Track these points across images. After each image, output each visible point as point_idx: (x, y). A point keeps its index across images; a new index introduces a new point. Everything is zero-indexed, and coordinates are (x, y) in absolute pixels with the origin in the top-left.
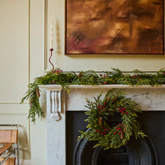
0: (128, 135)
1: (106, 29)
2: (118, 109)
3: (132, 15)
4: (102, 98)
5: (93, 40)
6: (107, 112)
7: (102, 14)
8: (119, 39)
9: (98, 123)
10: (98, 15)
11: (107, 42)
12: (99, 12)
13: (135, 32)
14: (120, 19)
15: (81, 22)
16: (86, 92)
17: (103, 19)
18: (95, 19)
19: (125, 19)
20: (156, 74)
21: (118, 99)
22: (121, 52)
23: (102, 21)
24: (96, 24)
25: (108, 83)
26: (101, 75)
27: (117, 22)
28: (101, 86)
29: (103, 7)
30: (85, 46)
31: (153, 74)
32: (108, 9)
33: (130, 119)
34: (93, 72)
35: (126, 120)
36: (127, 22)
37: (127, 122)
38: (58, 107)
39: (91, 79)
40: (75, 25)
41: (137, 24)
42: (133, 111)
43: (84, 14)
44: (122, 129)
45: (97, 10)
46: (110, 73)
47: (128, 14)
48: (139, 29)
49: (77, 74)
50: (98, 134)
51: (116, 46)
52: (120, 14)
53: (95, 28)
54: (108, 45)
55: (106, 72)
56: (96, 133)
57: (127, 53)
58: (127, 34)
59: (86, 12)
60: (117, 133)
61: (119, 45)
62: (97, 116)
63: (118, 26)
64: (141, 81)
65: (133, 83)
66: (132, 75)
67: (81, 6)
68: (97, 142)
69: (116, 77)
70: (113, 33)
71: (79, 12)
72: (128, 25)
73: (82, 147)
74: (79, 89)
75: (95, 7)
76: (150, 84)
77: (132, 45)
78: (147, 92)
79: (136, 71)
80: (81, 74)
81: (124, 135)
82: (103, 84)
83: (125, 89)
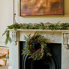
38: (15, 39)
55: (37, 24)
78: (53, 34)
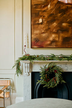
0: (58, 82)
1: (48, 37)
2: (53, 71)
3: (59, 31)
4: (47, 66)
5: (42, 42)
6: (49, 72)
7: (47, 31)
8: (54, 41)
9: (45, 77)
10: (45, 31)
11: (49, 43)
12: (45, 30)
13: (60, 38)
14: (54, 33)
15: (37, 34)
16: (40, 64)
17: (47, 33)
18: (43, 33)
19: (57, 33)
20: (70, 56)
21: (54, 67)
22: (55, 47)
23: (47, 34)
24: (44, 35)
25: (49, 60)
26: (46, 57)
27: (53, 34)
28: (47, 61)
29: (47, 28)
30: (39, 44)
31: (68, 56)
32: (49, 28)
33: (59, 75)
34: (43, 55)
35: (57, 75)
36: (57, 34)
37: (57, 77)
39: (42, 58)
40: (35, 35)
41: (61, 35)
42: (60, 72)
43: (39, 31)
44: (55, 79)
45: (45, 29)
46: (50, 56)
47: (58, 31)
48: (62, 37)
49: (36, 56)
50: (45, 81)
51: (53, 44)
52: (54, 31)
53: (44, 37)
54: (49, 44)
55: (49, 56)
56: (44, 81)
57: (57, 47)
58: (57, 39)
59: (40, 30)
60: (53, 81)
61: (54, 44)
62: (45, 74)
63: (53, 36)
64: (64, 59)
65: (60, 60)
66: (60, 56)
67: (38, 27)
68: (45, 85)
69: (53, 57)
70: (51, 39)
71: (37, 30)
72: (58, 35)
73: (38, 87)
74: (37, 62)
75: (44, 28)
76: (68, 60)
77: (59, 44)
79: (62, 55)
80: (38, 56)
81: (56, 82)
82: (47, 60)
83: (57, 62)
